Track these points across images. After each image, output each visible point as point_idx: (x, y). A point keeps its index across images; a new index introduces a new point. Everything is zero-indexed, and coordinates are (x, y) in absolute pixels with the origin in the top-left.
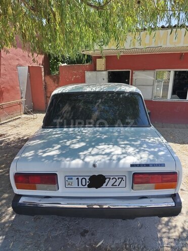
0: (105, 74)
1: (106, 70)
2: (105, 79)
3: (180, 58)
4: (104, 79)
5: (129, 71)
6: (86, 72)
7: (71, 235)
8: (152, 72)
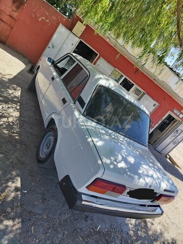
0: (76, 41)
1: (80, 38)
2: (74, 45)
3: (135, 72)
4: (72, 45)
5: (97, 54)
6: (61, 24)
7: (77, 219)
8: (112, 68)
